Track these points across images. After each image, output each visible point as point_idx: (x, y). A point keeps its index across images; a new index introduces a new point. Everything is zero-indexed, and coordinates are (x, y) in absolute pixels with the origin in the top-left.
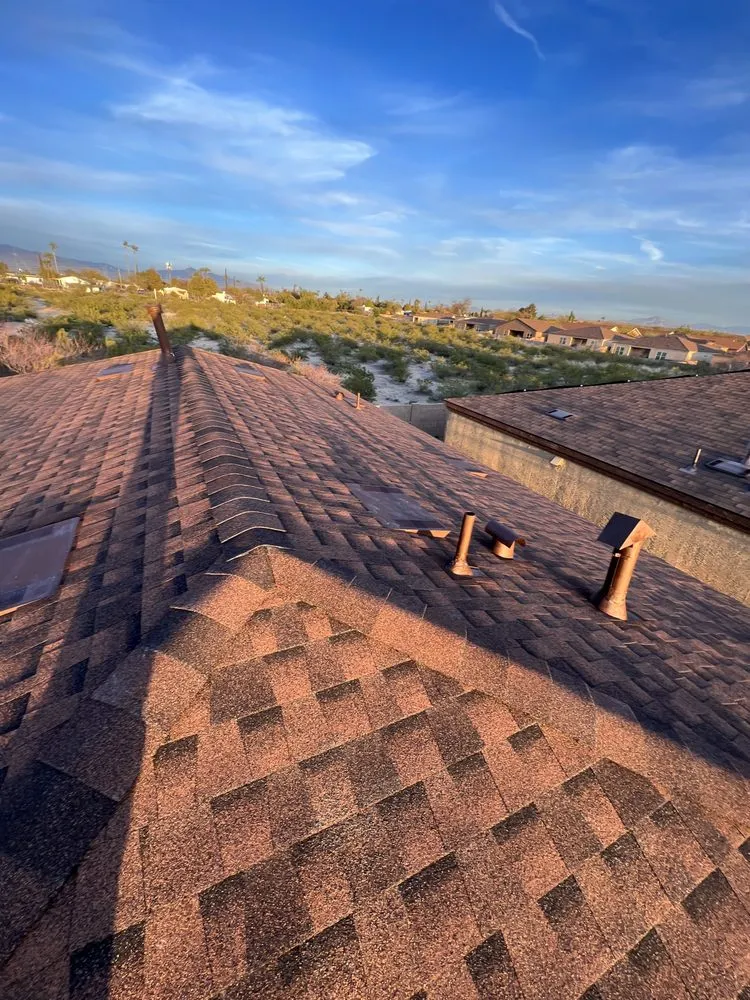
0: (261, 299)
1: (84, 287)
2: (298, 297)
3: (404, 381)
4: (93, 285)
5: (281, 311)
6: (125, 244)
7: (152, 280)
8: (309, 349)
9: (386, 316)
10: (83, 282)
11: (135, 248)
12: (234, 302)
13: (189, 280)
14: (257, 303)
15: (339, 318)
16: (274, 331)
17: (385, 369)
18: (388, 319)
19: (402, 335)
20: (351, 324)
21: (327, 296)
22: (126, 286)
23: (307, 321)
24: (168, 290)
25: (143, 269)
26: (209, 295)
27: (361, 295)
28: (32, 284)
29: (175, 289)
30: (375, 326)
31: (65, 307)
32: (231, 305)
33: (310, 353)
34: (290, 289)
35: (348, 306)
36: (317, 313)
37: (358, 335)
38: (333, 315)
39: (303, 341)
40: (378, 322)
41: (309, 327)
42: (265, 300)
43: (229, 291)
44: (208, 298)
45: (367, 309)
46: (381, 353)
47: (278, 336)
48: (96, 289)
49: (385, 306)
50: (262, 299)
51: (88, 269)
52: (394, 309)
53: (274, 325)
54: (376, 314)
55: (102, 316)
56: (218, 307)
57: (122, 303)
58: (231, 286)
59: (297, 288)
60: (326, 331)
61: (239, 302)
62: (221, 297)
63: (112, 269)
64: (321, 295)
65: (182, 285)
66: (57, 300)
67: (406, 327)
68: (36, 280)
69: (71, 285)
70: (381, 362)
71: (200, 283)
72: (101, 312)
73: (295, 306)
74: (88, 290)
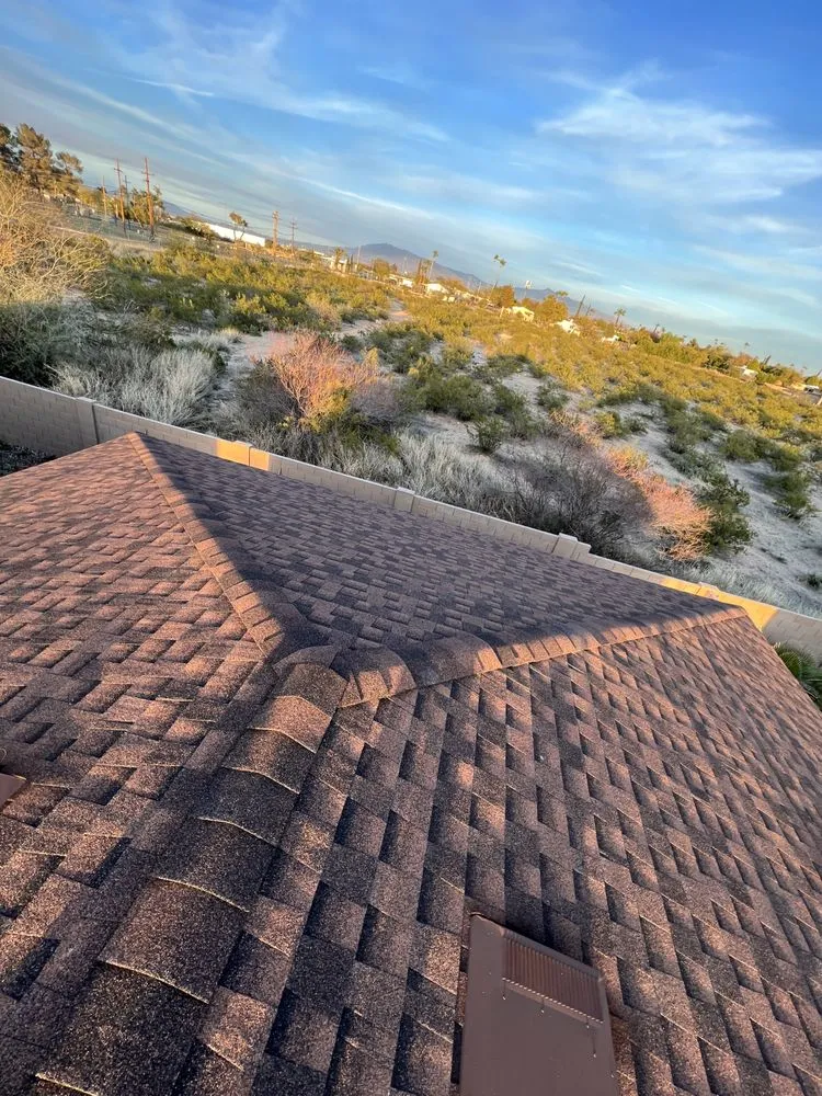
0: (610, 334)
1: (441, 295)
2: (656, 340)
3: (797, 518)
4: (452, 293)
5: (630, 354)
6: (496, 257)
7: (505, 296)
8: (651, 418)
9: (774, 387)
10: (444, 291)
11: (503, 263)
12: (578, 333)
13: (541, 302)
14: (604, 339)
15: (704, 378)
16: (612, 381)
17: (766, 484)
18: (775, 393)
19: (797, 423)
20: (720, 391)
21: (693, 344)
22: (480, 299)
23: (659, 374)
24: (516, 309)
25: (501, 284)
26: (554, 321)
27: (746, 352)
28: (404, 287)
29: (523, 310)
30: (756, 400)
31: (415, 314)
32: (573, 336)
33: (651, 424)
34: (651, 328)
35: (722, 363)
36: (673, 364)
37: (728, 410)
38: (697, 373)
39: (645, 403)
40: (759, 394)
41: (660, 383)
42: (616, 337)
43: (577, 320)
44: (552, 325)
45: (748, 372)
46: (760, 450)
47: (616, 390)
48: (452, 299)
49: (779, 373)
50: (611, 337)
51: (454, 278)
52: (792, 378)
53: (615, 371)
54: (759, 381)
55: (439, 329)
56: (559, 337)
57: (467, 315)
58: (582, 314)
59: (659, 329)
60: (683, 395)
61: (584, 333)
62: (566, 325)
63: (476, 280)
64: (687, 341)
65: (532, 306)
66: (413, 304)
67: (805, 411)
68: (408, 283)
69: (434, 293)
70: (760, 467)
71: (550, 306)
72: (442, 323)
73: (648, 350)
74: (445, 299)
